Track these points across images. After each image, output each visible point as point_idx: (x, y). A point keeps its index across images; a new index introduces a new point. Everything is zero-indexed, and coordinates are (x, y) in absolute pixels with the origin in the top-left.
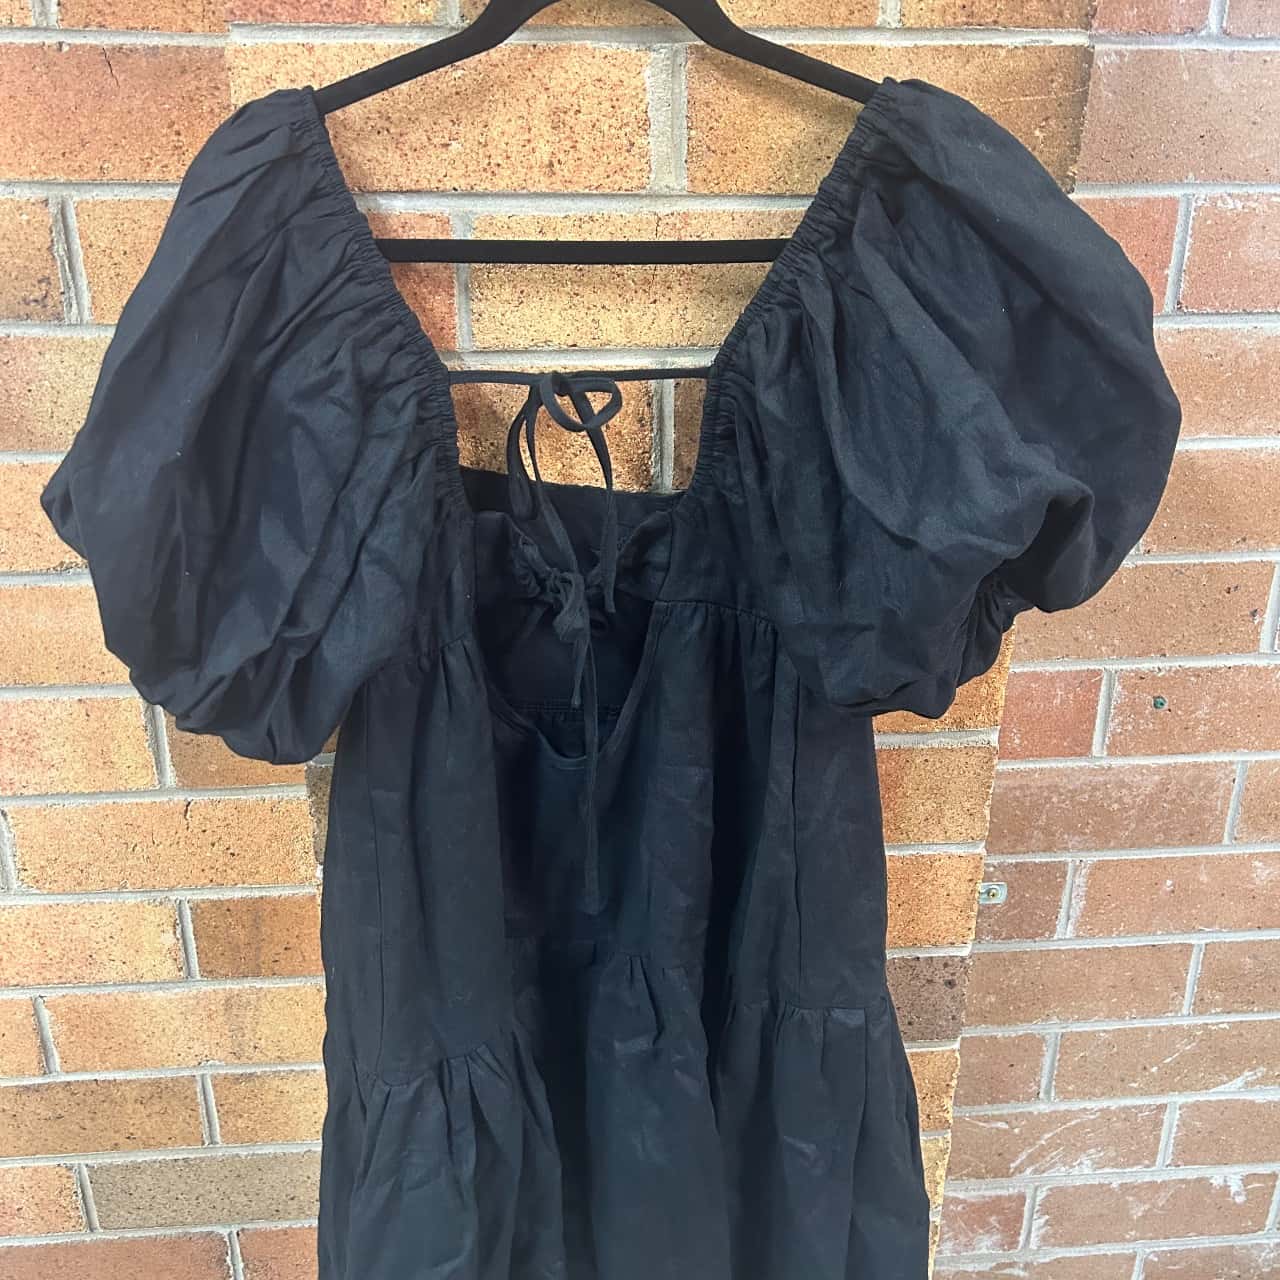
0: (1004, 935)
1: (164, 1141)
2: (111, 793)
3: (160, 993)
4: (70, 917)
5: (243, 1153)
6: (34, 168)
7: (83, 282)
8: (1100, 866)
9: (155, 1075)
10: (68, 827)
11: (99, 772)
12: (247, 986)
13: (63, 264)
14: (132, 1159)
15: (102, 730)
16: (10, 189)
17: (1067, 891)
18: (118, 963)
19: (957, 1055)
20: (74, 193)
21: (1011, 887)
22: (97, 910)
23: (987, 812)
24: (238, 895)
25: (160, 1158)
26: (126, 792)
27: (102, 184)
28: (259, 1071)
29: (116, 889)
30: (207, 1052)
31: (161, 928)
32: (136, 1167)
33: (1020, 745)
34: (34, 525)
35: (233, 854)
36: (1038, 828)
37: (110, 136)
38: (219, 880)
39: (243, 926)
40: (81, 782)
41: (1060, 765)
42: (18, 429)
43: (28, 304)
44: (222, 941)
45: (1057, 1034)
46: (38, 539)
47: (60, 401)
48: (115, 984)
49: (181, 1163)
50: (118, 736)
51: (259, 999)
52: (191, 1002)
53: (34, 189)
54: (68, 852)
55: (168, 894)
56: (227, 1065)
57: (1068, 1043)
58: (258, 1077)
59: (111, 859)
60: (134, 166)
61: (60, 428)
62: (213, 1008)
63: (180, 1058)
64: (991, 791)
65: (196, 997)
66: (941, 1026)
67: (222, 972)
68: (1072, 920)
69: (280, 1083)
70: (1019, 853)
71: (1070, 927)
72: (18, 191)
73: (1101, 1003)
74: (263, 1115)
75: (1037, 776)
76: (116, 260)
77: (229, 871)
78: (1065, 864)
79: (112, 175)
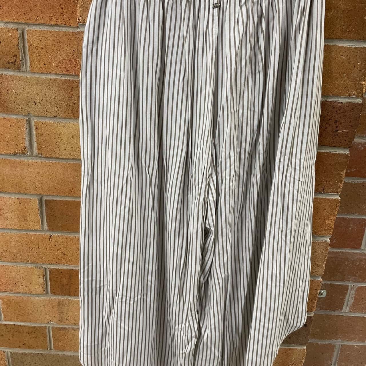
0: (324, 308)
1: (35, 347)
2: (25, 230)
3: (37, 298)
4: (10, 270)
5: (60, 353)
6: (14, 18)
7: (28, 58)
8: (360, 288)
9: (33, 325)
10: (10, 240)
11: (23, 222)
12: (66, 298)
13: (21, 51)
14: (25, 351)
15: (24, 209)
16: (6, 25)
17: (348, 295)
18: (25, 287)
19: (305, 351)
20: (27, 27)
21: (328, 293)
22: (19, 268)
23: (324, 266)
24: (65, 267)
25: (33, 352)
26: (31, 230)
27: (36, 25)
28: (67, 327)
29: (25, 262)
30: (51, 319)
31: (39, 277)
32: (26, 354)
33: (335, 242)
34: (7, 139)
35: (64, 254)
36: (339, 272)
37: (40, 8)
38: (59, 262)
39: (66, 278)
40: (16, 225)
41: (349, 251)
42: (4, 106)
43: (9, 63)
44: (58, 282)
45: (340, 345)
46: (7, 143)
47: (17, 98)
48: (22, 294)
49: (40, 355)
50: (29, 211)
51: (69, 303)
52: (47, 302)
53: (14, 25)
54: (11, 248)
55: (42, 265)
56: (57, 324)
57: (343, 348)
58: (67, 329)
59: (24, 252)
60: (47, 19)
61: (17, 106)
62: (54, 304)
63: (42, 320)
64: (326, 258)
65: (49, 300)
66: (301, 340)
67: (58, 293)
68: (349, 306)
69: (74, 332)
70: (331, 280)
71: (348, 308)
72: (9, 25)
73: (356, 336)
74: (67, 342)
75: (341, 254)
76: (39, 51)
77: (63, 260)
78: (348, 286)
79: (40, 21)
